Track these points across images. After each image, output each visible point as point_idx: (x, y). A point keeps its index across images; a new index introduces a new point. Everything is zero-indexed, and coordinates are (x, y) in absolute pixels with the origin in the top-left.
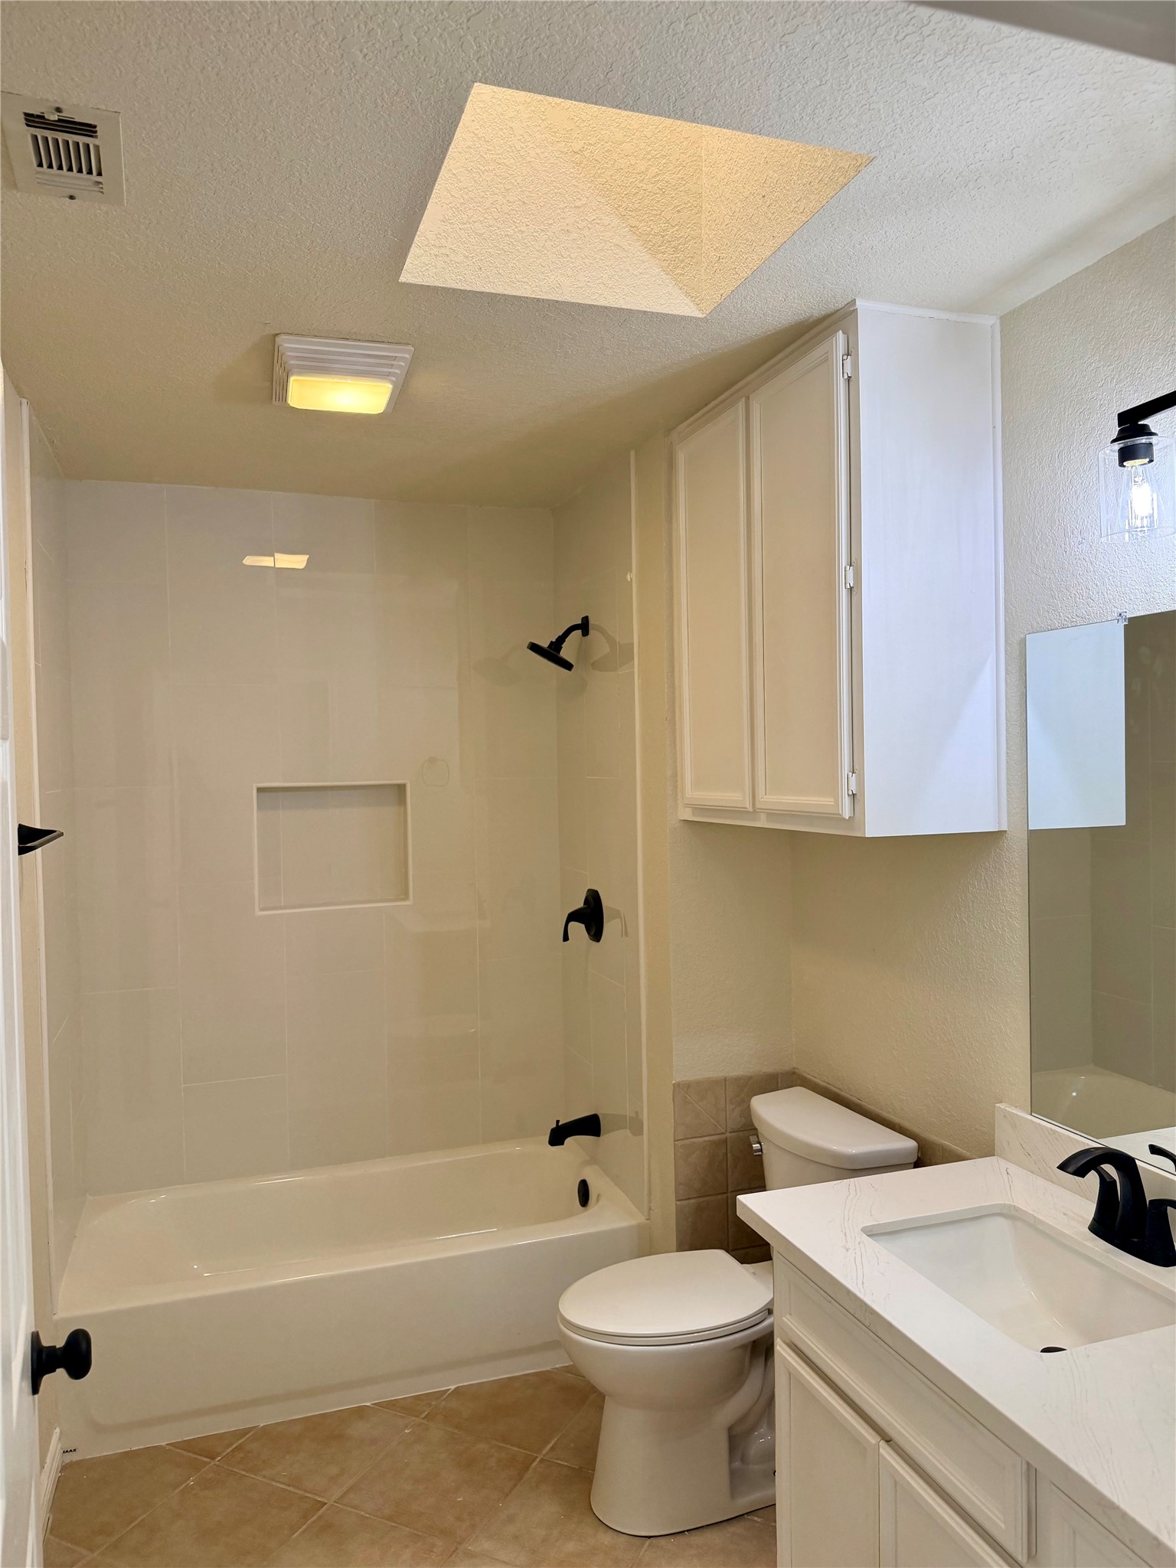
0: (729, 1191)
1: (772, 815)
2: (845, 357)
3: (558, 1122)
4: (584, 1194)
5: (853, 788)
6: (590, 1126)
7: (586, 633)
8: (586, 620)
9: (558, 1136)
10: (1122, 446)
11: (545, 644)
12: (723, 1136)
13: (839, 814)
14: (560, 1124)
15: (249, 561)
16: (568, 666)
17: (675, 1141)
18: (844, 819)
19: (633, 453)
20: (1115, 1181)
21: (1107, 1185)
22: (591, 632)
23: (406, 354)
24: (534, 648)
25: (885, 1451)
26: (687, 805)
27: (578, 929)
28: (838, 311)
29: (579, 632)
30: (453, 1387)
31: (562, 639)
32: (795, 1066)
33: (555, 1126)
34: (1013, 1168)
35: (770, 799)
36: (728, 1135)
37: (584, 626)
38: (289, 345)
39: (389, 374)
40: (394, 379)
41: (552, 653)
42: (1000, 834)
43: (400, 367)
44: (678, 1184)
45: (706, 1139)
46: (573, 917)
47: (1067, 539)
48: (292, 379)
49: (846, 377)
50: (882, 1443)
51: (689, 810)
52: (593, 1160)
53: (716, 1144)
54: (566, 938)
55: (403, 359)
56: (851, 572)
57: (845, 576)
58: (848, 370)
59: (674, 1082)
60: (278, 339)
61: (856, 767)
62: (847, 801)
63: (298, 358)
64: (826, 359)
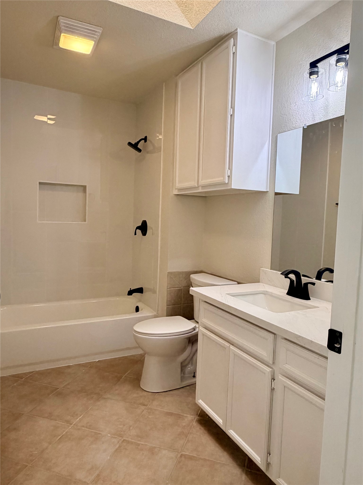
0: (182, 303)
1: (203, 187)
2: (233, 46)
3: (130, 289)
4: (137, 309)
5: (229, 174)
6: (140, 290)
7: (146, 141)
8: (146, 137)
9: (130, 293)
10: (310, 71)
11: (133, 143)
12: (181, 288)
13: (224, 182)
14: (131, 289)
15: (37, 117)
16: (139, 150)
17: (167, 288)
18: (226, 183)
19: (164, 84)
20: (294, 281)
21: (292, 281)
22: (147, 141)
23: (100, 30)
24: (130, 144)
25: (232, 347)
26: (176, 189)
27: (139, 232)
28: (231, 33)
29: (143, 141)
30: (97, 360)
31: (138, 142)
32: (202, 269)
33: (129, 290)
34: (264, 284)
35: (203, 182)
36: (182, 288)
37: (145, 139)
38: (62, 20)
39: (94, 37)
40: (95, 40)
41: (135, 146)
42: (267, 192)
43: (97, 35)
44: (167, 301)
45: (177, 288)
46: (138, 228)
47: (291, 105)
48: (62, 34)
49: (233, 52)
50: (231, 345)
51: (177, 190)
52: (140, 301)
53: (179, 290)
54: (135, 234)
55: (99, 32)
56: (232, 110)
57: (230, 112)
58: (234, 51)
59: (168, 272)
60: (59, 18)
61: (230, 168)
62: (227, 178)
63: (65, 26)
64: (227, 47)
